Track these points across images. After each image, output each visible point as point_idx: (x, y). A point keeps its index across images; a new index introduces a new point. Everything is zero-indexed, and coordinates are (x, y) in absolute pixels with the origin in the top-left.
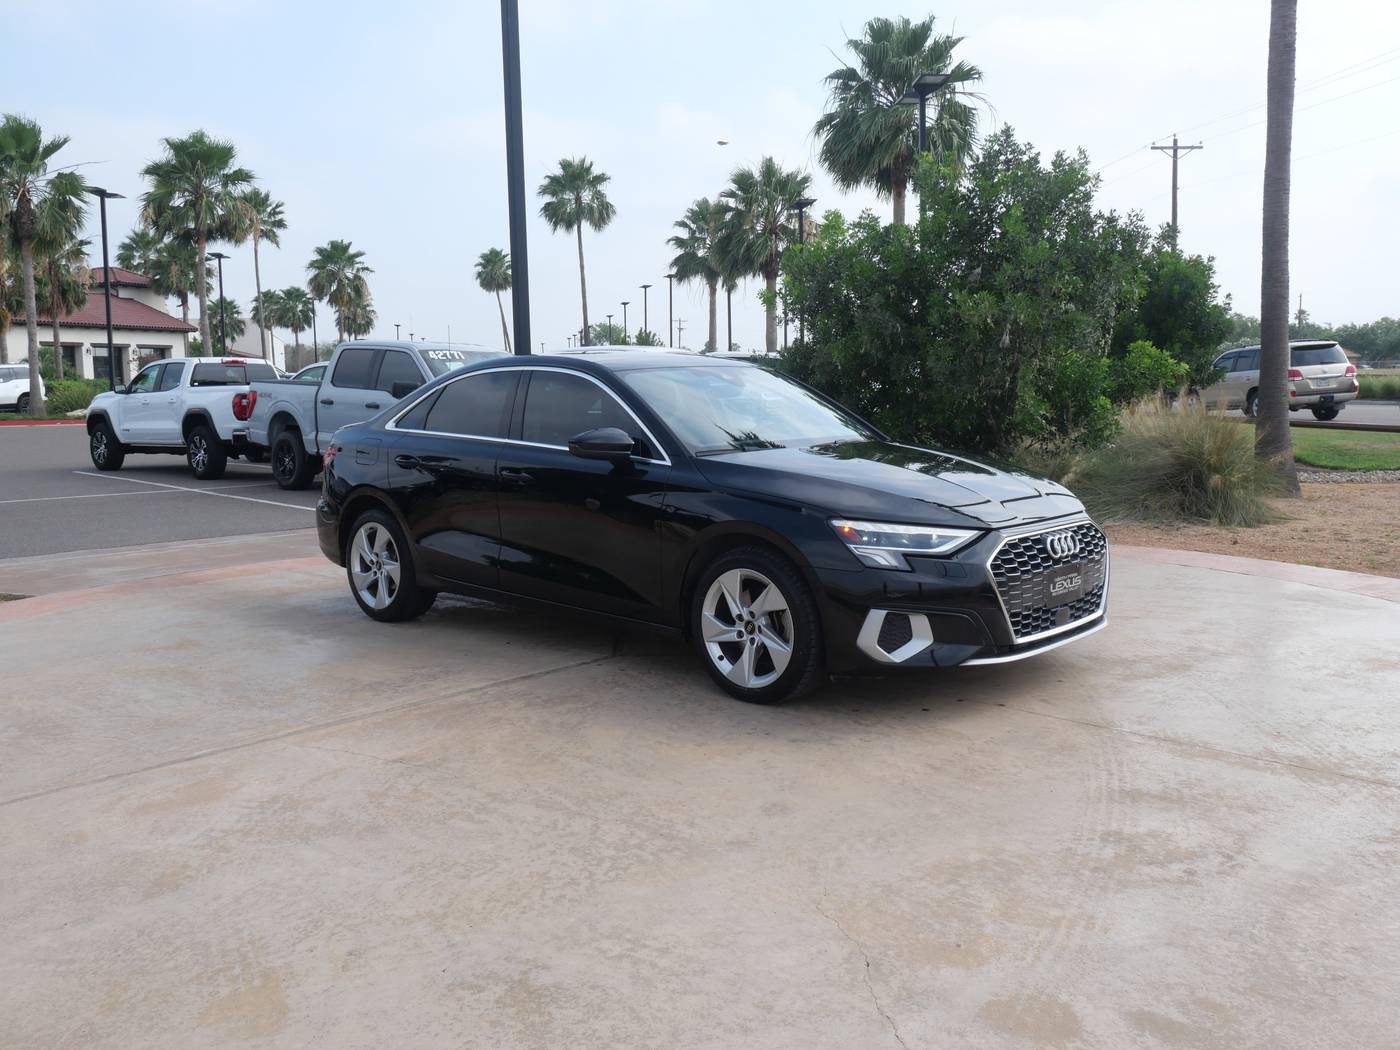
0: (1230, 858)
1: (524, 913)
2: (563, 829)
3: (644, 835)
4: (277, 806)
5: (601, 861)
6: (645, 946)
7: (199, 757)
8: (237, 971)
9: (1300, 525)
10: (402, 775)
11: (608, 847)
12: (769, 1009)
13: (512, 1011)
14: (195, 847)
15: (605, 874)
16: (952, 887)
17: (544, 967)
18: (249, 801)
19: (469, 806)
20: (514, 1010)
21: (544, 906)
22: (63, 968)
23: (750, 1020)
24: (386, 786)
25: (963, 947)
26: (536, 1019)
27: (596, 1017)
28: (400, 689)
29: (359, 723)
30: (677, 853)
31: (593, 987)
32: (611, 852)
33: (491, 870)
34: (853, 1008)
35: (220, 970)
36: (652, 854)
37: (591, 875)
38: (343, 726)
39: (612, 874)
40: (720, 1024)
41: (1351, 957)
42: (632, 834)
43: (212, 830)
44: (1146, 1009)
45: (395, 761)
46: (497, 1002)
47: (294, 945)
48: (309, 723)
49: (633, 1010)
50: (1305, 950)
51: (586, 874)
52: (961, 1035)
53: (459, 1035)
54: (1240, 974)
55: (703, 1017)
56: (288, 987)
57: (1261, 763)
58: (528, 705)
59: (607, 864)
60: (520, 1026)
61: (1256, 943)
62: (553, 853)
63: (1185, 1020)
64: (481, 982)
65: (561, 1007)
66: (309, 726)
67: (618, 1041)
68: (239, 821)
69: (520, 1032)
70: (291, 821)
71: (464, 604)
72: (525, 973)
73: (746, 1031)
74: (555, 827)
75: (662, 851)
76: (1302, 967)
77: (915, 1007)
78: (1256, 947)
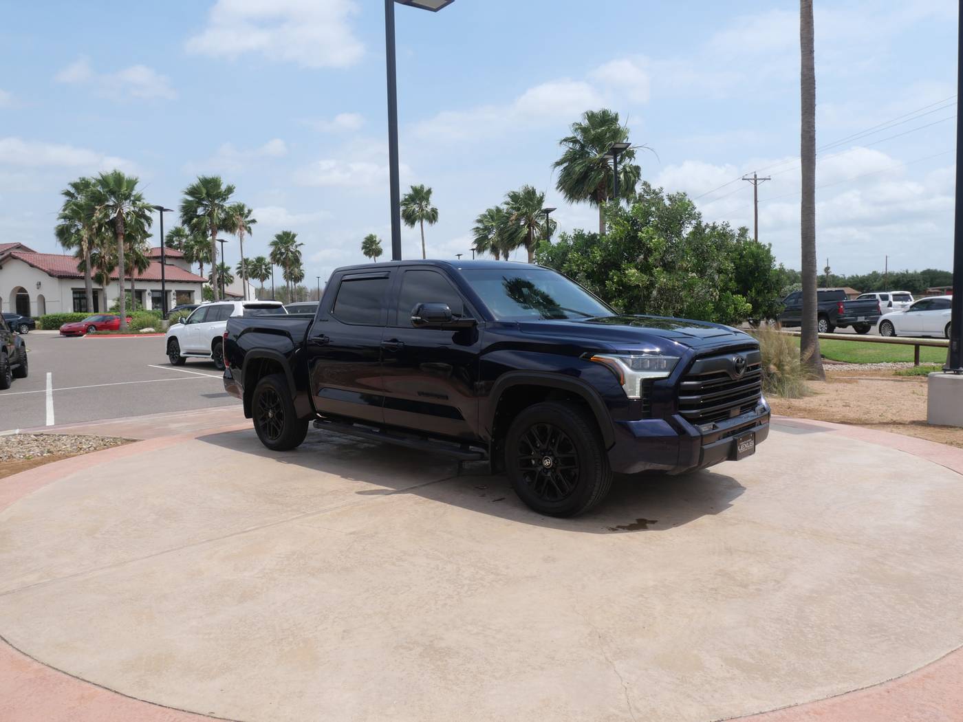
0: (778, 582)
1: (427, 612)
2: (442, 570)
3: (483, 573)
4: (295, 557)
5: (464, 585)
6: (489, 629)
7: (248, 531)
8: (291, 639)
9: (825, 397)
10: (355, 541)
11: (466, 579)
12: (553, 658)
13: (428, 659)
14: (258, 578)
15: (466, 593)
16: (640, 599)
17: (441, 639)
18: (280, 554)
19: (392, 558)
20: (429, 659)
21: (437, 609)
22: (207, 637)
23: (544, 664)
24: (348, 547)
25: (646, 628)
26: (439, 663)
27: (469, 663)
28: (348, 494)
29: (329, 513)
30: (500, 582)
31: (466, 648)
32: (467, 582)
33: (408, 590)
34: (593, 657)
35: (282, 639)
36: (488, 582)
37: (459, 593)
38: (321, 514)
39: (469, 593)
40: (529, 666)
41: (833, 630)
42: (477, 573)
43: (265, 569)
44: (734, 656)
45: (351, 534)
46: (420, 655)
47: (316, 627)
48: (304, 513)
49: (486, 659)
50: (812, 627)
51: (456, 593)
52: (646, 669)
53: (404, 670)
54: (780, 640)
55: (521, 662)
56: (317, 647)
57: (796, 533)
58: (416, 503)
59: (466, 588)
60: (433, 667)
61: (789, 624)
62: (438, 582)
63: (753, 662)
64: (412, 646)
65: (451, 658)
66: (303, 514)
67: (481, 674)
68: (277, 565)
69: (433, 669)
70: (303, 565)
71: (373, 446)
72: (432, 641)
73: (542, 669)
74: (438, 569)
75: (493, 581)
76: (810, 636)
77: (623, 657)
78: (788, 626)
